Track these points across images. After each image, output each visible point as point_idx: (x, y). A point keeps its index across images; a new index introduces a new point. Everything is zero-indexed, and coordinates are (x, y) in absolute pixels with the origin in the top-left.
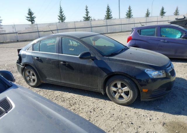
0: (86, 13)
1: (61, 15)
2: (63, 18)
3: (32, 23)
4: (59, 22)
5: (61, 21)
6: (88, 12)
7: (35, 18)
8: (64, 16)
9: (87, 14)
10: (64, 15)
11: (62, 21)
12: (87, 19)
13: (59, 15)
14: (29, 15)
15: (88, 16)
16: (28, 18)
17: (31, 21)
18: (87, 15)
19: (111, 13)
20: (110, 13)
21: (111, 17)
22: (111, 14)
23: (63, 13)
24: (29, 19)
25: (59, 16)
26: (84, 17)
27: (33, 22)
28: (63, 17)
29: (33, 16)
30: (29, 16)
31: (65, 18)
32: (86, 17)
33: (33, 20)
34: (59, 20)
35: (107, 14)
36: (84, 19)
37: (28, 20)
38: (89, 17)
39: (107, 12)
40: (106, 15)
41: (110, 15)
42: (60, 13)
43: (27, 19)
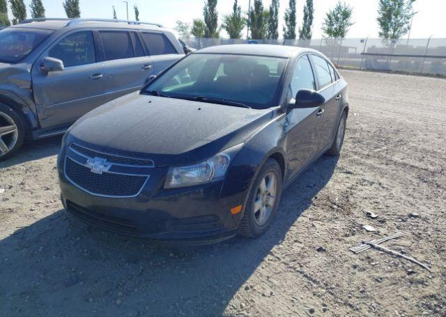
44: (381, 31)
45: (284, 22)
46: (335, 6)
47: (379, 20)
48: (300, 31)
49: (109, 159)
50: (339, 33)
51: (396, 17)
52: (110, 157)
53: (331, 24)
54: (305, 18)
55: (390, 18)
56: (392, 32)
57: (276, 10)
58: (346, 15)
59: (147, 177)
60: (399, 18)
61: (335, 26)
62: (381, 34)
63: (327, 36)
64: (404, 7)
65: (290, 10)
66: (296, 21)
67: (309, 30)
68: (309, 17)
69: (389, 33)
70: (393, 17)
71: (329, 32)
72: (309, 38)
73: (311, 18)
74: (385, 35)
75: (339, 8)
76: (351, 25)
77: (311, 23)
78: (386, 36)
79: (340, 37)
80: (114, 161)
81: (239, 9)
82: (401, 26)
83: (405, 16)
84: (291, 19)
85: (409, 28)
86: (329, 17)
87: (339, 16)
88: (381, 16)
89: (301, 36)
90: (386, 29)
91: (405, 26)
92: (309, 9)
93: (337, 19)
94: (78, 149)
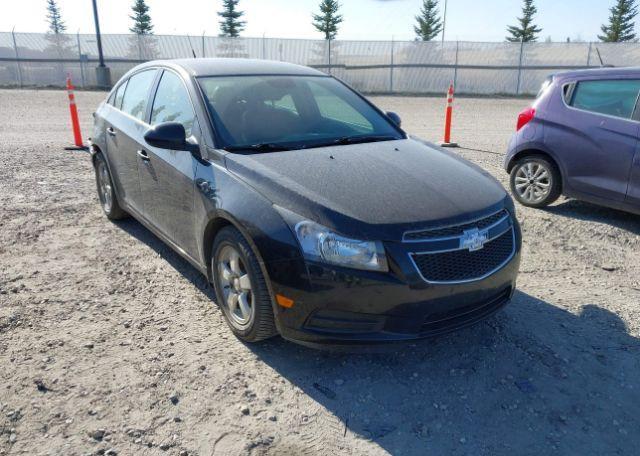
0: (525, 11)
1: (427, 16)
2: (434, 27)
3: (328, 37)
4: (416, 40)
5: (421, 38)
6: (533, 8)
7: (340, 21)
8: (438, 20)
9: (529, 15)
10: (436, 17)
11: (426, 39)
12: (524, 34)
13: (421, 15)
14: (324, 9)
15: (529, 26)
16: (320, 19)
17: (327, 31)
18: (526, 22)
19: (630, 17)
20: (626, 16)
21: (631, 33)
22: (630, 22)
23: (433, 10)
24: (320, 23)
25: (420, 21)
26: (514, 30)
27: (331, 33)
28: (431, 21)
29: (334, 15)
30: (323, 15)
31: (438, 27)
32: (521, 28)
33: (334, 29)
34: (418, 32)
35: (613, 20)
36: (511, 36)
37: (318, 27)
38: (532, 30)
39: (614, 12)
40: (608, 24)
41: (625, 27)
42: (424, 9)
43: (316, 22)
80: (485, 226)
94: (421, 236)
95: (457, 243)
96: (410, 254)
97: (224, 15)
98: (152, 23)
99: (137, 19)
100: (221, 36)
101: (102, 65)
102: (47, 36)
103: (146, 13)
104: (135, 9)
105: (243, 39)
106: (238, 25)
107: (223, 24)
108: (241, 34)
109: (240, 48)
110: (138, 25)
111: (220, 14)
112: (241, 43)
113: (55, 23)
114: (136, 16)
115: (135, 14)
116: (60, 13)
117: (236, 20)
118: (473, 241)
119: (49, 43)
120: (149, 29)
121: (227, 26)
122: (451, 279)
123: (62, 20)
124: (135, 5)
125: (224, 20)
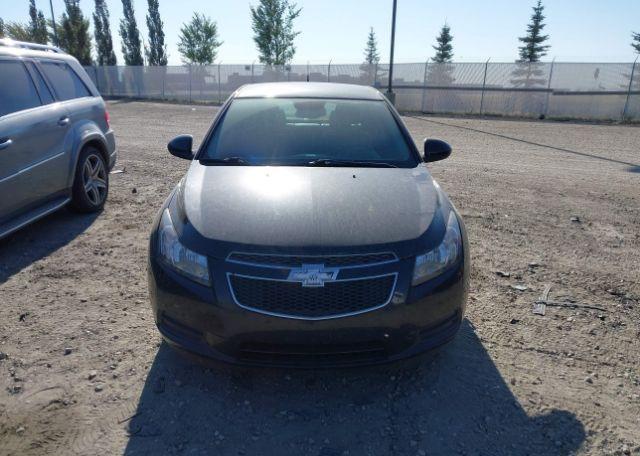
44: (262, 55)
45: (121, 38)
46: (192, 20)
47: (256, 40)
48: (147, 53)
49: (328, 263)
50: (205, 56)
51: (276, 36)
52: (328, 259)
53: (192, 44)
54: (152, 35)
55: (269, 39)
56: (275, 57)
57: (105, 20)
58: (210, 32)
59: (394, 276)
60: (280, 39)
61: (197, 47)
62: (262, 59)
63: (189, 61)
64: (284, 25)
65: (126, 22)
66: (140, 38)
67: (161, 52)
68: (157, 33)
69: (272, 57)
70: (273, 37)
71: (191, 55)
72: (164, 63)
73: (161, 34)
74: (266, 59)
75: (197, 22)
76: (218, 45)
77: (162, 42)
78: (269, 62)
79: (207, 62)
80: (339, 265)
81: (41, 16)
82: (285, 48)
83: (287, 36)
84: (131, 34)
85: (293, 51)
86: (187, 35)
87: (200, 32)
88: (257, 35)
89: (151, 61)
90: (268, 52)
91: (289, 49)
92: (155, 21)
93: (198, 38)
94: (251, 259)
95: (286, 274)
96: (228, 274)
97: (525, 40)
98: (453, 51)
99: (439, 49)
100: (518, 62)
101: (390, 91)
102: (362, 67)
103: (449, 43)
104: (439, 40)
105: (542, 64)
106: (540, 49)
107: (524, 49)
108: (542, 59)
109: (538, 73)
110: (438, 55)
111: (521, 39)
112: (540, 68)
113: (370, 55)
114: (438, 46)
115: (438, 45)
116: (377, 47)
117: (539, 45)
118: (307, 276)
119: (363, 72)
120: (449, 57)
121: (527, 51)
122: (272, 309)
123: (376, 52)
124: (439, 36)
125: (525, 45)
